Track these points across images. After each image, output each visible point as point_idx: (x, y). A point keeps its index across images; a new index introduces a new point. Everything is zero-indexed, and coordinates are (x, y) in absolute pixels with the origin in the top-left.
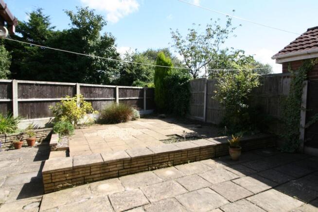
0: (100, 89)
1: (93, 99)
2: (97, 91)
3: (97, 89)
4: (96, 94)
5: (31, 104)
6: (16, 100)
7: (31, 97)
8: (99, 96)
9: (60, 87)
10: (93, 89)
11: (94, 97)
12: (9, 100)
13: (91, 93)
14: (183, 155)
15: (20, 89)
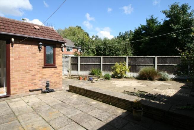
0: (142, 58)
1: (136, 64)
2: (140, 60)
3: (140, 59)
4: (139, 61)
5: (107, 66)
6: (102, 64)
7: (107, 63)
8: (141, 62)
9: (119, 58)
10: (137, 58)
11: (138, 63)
12: (100, 64)
13: (136, 61)
14: (108, 98)
15: (104, 59)
